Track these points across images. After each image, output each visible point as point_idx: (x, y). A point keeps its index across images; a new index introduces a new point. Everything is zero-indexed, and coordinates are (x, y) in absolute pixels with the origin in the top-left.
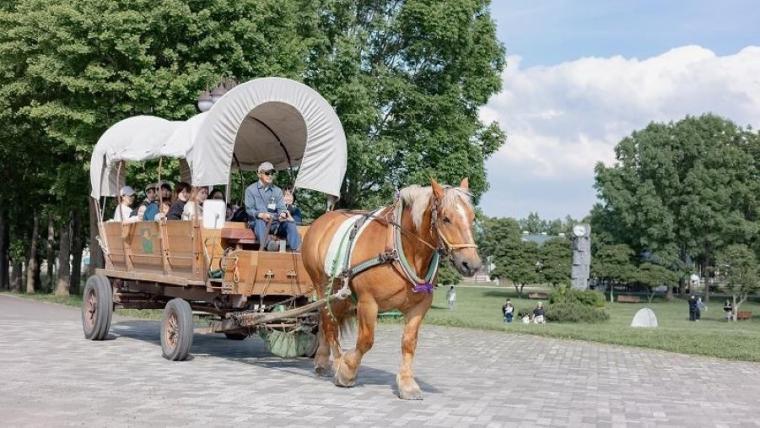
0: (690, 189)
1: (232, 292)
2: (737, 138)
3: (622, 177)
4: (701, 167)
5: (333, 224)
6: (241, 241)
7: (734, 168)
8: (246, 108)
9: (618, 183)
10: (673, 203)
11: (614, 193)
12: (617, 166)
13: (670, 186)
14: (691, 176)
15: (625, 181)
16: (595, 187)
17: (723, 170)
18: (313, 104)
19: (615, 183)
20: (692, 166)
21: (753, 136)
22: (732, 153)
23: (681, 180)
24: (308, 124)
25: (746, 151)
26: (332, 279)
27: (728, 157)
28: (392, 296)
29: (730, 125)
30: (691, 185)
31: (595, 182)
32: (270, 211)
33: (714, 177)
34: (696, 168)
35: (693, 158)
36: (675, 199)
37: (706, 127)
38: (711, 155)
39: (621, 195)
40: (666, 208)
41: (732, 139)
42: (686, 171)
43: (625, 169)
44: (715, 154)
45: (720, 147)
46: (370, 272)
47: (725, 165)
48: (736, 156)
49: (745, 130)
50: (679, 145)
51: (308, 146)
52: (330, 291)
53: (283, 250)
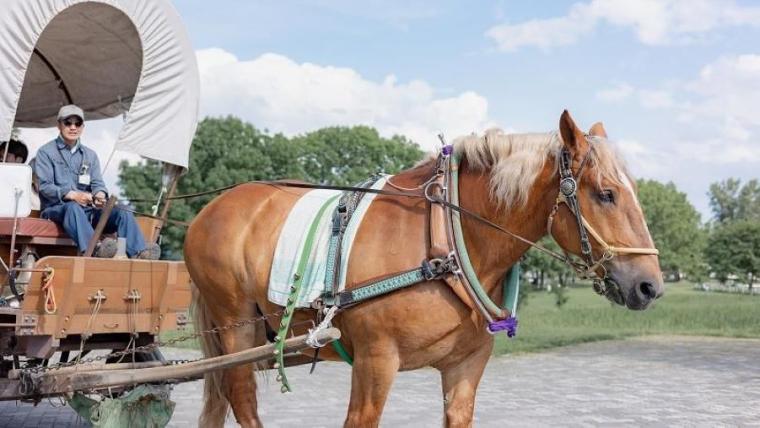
0: (212, 189)
1: (35, 332)
2: (256, 141)
3: (145, 175)
4: (224, 168)
5: (270, 207)
6: (37, 241)
7: (252, 168)
8: (51, 10)
9: (141, 181)
10: (195, 203)
11: (137, 191)
12: (140, 164)
13: (193, 185)
14: (213, 176)
15: (147, 179)
16: (118, 184)
17: (243, 171)
18: (156, 14)
19: (139, 181)
20: (213, 166)
21: (270, 139)
22: (251, 155)
23: (203, 180)
24: (146, 46)
25: (263, 152)
26: (290, 310)
27: (247, 158)
28: (434, 342)
29: (250, 127)
30: (213, 185)
31: (117, 179)
32: (81, 187)
33: (234, 177)
34: (217, 168)
35: (215, 157)
36: (197, 199)
37: (227, 128)
38: (232, 156)
39: (143, 193)
40: (189, 208)
41: (251, 141)
42: (207, 171)
43: (147, 168)
44: (235, 155)
45: (240, 148)
46: (398, 299)
47: (244, 166)
48: (254, 157)
49: (263, 133)
50: (201, 145)
51: (143, 83)
52: (285, 331)
53: (121, 256)
